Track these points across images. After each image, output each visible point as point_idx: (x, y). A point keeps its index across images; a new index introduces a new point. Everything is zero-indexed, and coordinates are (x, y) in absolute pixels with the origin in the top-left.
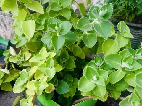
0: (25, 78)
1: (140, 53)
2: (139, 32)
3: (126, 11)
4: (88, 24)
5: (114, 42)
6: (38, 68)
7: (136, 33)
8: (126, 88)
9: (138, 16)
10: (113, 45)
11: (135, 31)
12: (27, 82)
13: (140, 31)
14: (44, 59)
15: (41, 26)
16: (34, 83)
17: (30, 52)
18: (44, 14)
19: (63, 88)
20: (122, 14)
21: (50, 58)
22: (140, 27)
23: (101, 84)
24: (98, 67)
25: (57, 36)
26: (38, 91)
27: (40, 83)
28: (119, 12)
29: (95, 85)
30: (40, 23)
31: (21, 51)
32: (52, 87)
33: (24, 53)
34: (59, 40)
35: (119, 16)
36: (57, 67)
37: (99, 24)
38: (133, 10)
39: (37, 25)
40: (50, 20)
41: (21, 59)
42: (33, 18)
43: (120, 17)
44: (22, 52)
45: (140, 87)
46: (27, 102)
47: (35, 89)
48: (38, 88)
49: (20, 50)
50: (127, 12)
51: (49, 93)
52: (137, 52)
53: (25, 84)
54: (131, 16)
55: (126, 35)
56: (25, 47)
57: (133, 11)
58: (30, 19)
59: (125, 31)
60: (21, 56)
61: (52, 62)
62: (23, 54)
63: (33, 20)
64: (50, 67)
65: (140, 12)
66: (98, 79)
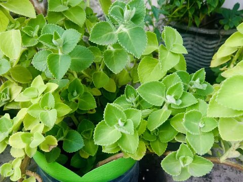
0: (8, 128)
1: (198, 79)
2: (214, 44)
3: (188, 8)
4: (109, 33)
5: (157, 63)
6: (28, 110)
7: (208, 45)
8: (173, 136)
9: (209, 15)
10: (155, 68)
11: (208, 42)
12: (10, 134)
13: (215, 42)
14: (40, 95)
15: (32, 39)
16: (21, 136)
17: (20, 84)
18: (36, 17)
19: (74, 143)
20: (182, 13)
21: (49, 94)
22: (214, 35)
23: (127, 132)
24: (132, 105)
25: (59, 55)
26: (29, 149)
27: (32, 135)
28: (177, 10)
29: (121, 135)
30: (30, 33)
31: (3, 84)
32: (54, 141)
33: (8, 87)
34: (61, 61)
35: (178, 18)
36: (61, 107)
37: (128, 33)
38: (200, 6)
39: (25, 37)
40: (46, 29)
41: (3, 97)
42: (18, 25)
43: (180, 19)
44: (6, 85)
45: (191, 133)
46: (13, 169)
47: (24, 145)
48: (29, 145)
49: (2, 82)
50: (190, 9)
51: (49, 151)
52: (193, 78)
53: (7, 139)
54: (199, 17)
55: (176, 50)
56: (10, 76)
57: (200, 8)
58: (13, 28)
59: (175, 44)
60: (3, 92)
61: (52, 100)
62: (8, 89)
63: (17, 29)
64: (48, 109)
65: (212, 9)
66: (125, 124)
